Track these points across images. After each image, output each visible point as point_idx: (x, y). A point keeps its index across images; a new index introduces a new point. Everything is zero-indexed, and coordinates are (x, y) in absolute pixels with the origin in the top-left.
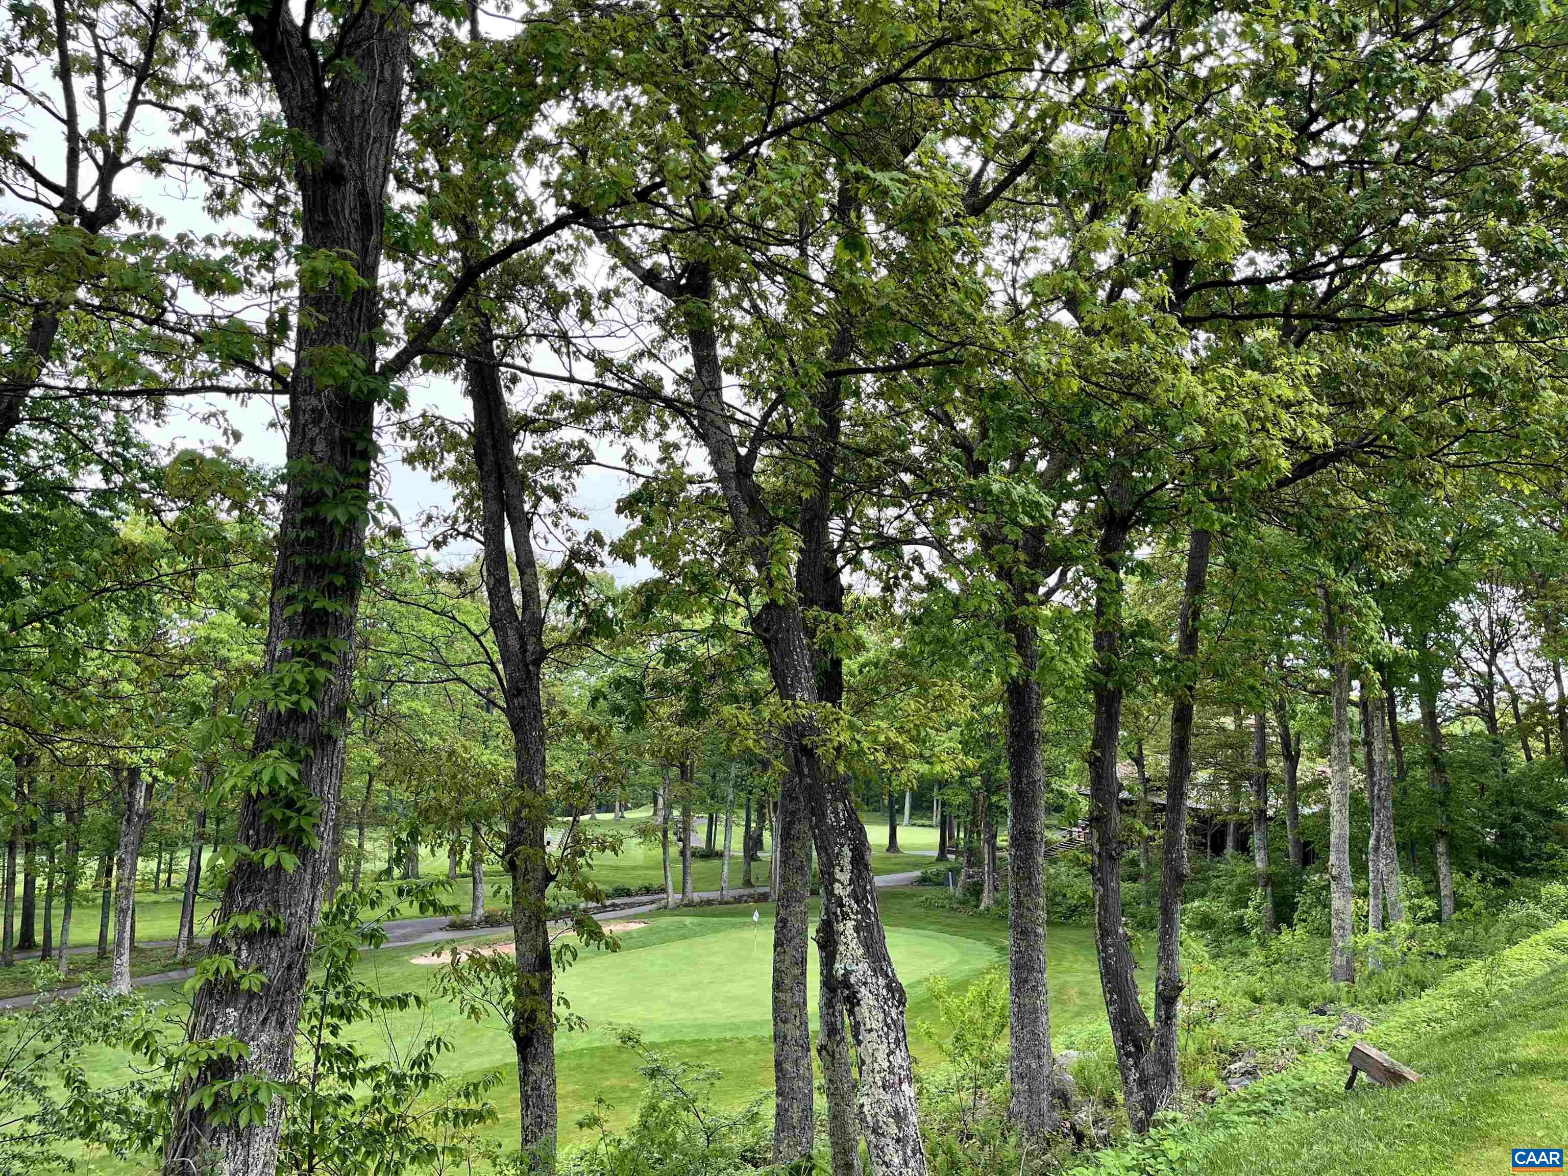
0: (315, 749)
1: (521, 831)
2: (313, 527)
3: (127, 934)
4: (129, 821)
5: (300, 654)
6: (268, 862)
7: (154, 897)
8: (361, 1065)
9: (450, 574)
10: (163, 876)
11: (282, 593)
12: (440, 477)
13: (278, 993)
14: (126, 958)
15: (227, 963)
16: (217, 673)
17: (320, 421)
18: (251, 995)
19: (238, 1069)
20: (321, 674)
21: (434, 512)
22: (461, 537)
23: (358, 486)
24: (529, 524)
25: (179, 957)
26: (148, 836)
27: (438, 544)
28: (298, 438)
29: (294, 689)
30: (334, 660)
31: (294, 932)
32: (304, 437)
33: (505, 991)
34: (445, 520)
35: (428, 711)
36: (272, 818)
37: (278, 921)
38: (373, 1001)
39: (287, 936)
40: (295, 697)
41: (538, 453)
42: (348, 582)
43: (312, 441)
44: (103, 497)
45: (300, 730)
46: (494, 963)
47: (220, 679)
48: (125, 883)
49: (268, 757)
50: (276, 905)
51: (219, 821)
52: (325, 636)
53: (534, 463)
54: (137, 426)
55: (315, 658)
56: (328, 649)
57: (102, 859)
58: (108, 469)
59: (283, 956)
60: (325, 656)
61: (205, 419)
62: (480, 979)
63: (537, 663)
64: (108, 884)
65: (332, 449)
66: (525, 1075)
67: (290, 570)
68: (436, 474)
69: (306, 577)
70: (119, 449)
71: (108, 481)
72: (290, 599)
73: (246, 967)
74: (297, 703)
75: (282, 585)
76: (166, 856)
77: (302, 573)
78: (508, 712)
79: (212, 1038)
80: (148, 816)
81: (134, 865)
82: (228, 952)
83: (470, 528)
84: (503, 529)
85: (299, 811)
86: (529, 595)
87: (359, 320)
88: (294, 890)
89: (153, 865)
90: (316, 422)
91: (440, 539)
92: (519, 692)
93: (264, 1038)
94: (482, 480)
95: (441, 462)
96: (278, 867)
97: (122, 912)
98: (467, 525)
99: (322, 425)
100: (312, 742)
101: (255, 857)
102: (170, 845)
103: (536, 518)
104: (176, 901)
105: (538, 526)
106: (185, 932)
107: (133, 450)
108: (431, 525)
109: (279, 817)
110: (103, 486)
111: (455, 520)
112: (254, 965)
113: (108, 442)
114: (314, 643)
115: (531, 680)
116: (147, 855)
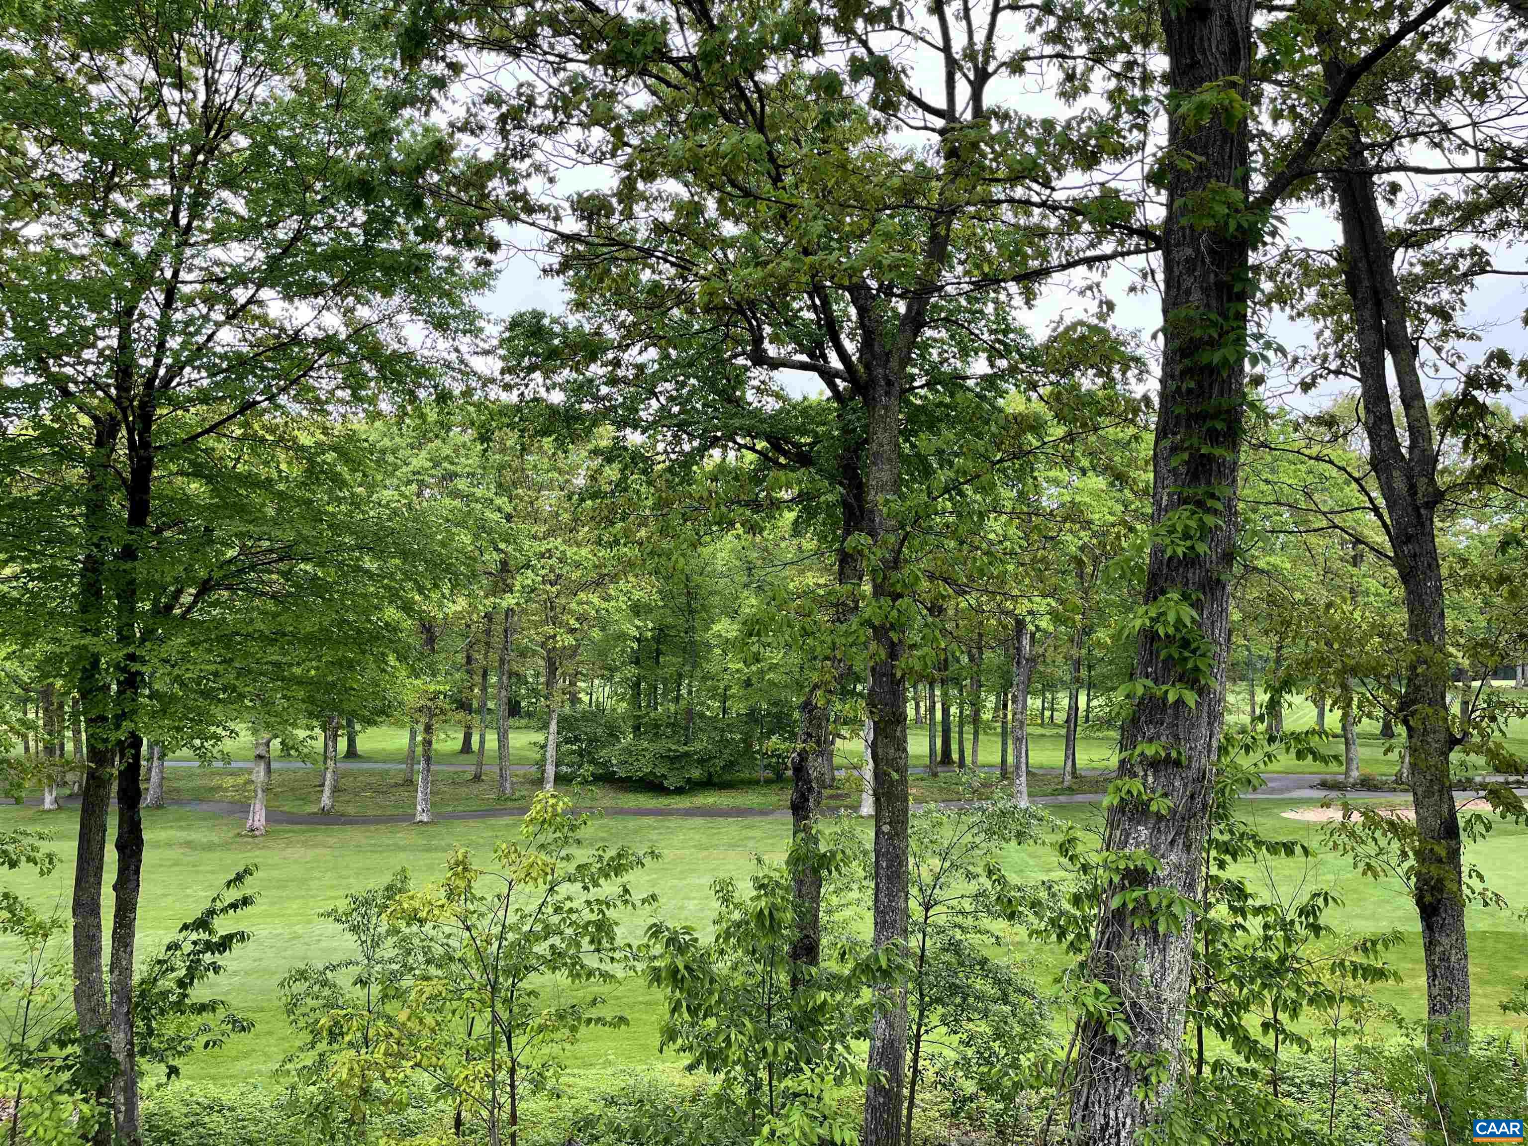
0: (1204, 593)
1: (1418, 689)
2: (1191, 378)
3: (1023, 760)
4: (1018, 663)
5: (1185, 502)
6: (1171, 698)
7: (1039, 731)
8: (1250, 901)
9: (1318, 418)
10: (1047, 714)
11: (1166, 443)
12: (1300, 315)
13: (1183, 819)
14: (1023, 779)
15: (1136, 786)
16: (1082, 534)
17: (1194, 270)
18: (1160, 817)
19: (1151, 881)
20: (1210, 520)
21: (1300, 353)
22: (1332, 376)
23: (1239, 327)
24: (1415, 351)
25: (1066, 784)
26: (1035, 677)
27: (1306, 387)
28: (1174, 292)
29: (1186, 536)
30: (1219, 506)
31: (1195, 765)
32: (1179, 289)
33: (1404, 854)
34: (1314, 359)
35: (1288, 566)
36: (1170, 657)
37: (1179, 753)
38: (1259, 844)
39: (1189, 767)
40: (1189, 543)
41: (1418, 269)
42: (1229, 428)
43: (1188, 292)
44: (989, 381)
45: (1190, 575)
46: (1391, 823)
47: (1086, 539)
48: (1019, 716)
49: (1168, 599)
50: (1177, 738)
51: (1090, 668)
52: (1209, 483)
53: (1416, 283)
54: (1013, 313)
55: (1200, 504)
56: (1212, 496)
57: (998, 697)
58: (993, 354)
59: (1185, 786)
60: (1210, 503)
61: (1082, 293)
62: (1374, 839)
63: (1431, 506)
64: (1006, 715)
65: (1208, 296)
66: (1430, 946)
67: (1172, 423)
68: (1294, 313)
69: (1189, 426)
70: (1001, 337)
71: (992, 366)
72: (1174, 449)
73: (1153, 791)
74: (1192, 548)
75: (1165, 436)
76: (1049, 696)
77: (1183, 422)
78: (1396, 562)
79: (1127, 850)
80: (1032, 660)
81: (1025, 701)
82: (1135, 775)
83: (1343, 365)
84: (1383, 360)
85: (1194, 652)
86: (1419, 430)
87: (1230, 157)
88: (1192, 726)
89: (1038, 703)
90: (1191, 271)
91: (1308, 380)
92: (1409, 539)
93: (1173, 857)
94: (1356, 309)
95: (1301, 297)
96: (1180, 702)
97: (1018, 740)
98: (1339, 362)
99: (1197, 273)
100: (1202, 587)
101: (1158, 691)
102: (1050, 686)
103: (1422, 343)
104: (1059, 736)
105: (1426, 352)
106: (1070, 763)
107: (1011, 336)
108: (1297, 367)
109: (1176, 656)
110: (989, 371)
111: (1325, 358)
112: (1159, 791)
113: (991, 332)
114: (1201, 490)
115: (1423, 525)
116: (1034, 694)
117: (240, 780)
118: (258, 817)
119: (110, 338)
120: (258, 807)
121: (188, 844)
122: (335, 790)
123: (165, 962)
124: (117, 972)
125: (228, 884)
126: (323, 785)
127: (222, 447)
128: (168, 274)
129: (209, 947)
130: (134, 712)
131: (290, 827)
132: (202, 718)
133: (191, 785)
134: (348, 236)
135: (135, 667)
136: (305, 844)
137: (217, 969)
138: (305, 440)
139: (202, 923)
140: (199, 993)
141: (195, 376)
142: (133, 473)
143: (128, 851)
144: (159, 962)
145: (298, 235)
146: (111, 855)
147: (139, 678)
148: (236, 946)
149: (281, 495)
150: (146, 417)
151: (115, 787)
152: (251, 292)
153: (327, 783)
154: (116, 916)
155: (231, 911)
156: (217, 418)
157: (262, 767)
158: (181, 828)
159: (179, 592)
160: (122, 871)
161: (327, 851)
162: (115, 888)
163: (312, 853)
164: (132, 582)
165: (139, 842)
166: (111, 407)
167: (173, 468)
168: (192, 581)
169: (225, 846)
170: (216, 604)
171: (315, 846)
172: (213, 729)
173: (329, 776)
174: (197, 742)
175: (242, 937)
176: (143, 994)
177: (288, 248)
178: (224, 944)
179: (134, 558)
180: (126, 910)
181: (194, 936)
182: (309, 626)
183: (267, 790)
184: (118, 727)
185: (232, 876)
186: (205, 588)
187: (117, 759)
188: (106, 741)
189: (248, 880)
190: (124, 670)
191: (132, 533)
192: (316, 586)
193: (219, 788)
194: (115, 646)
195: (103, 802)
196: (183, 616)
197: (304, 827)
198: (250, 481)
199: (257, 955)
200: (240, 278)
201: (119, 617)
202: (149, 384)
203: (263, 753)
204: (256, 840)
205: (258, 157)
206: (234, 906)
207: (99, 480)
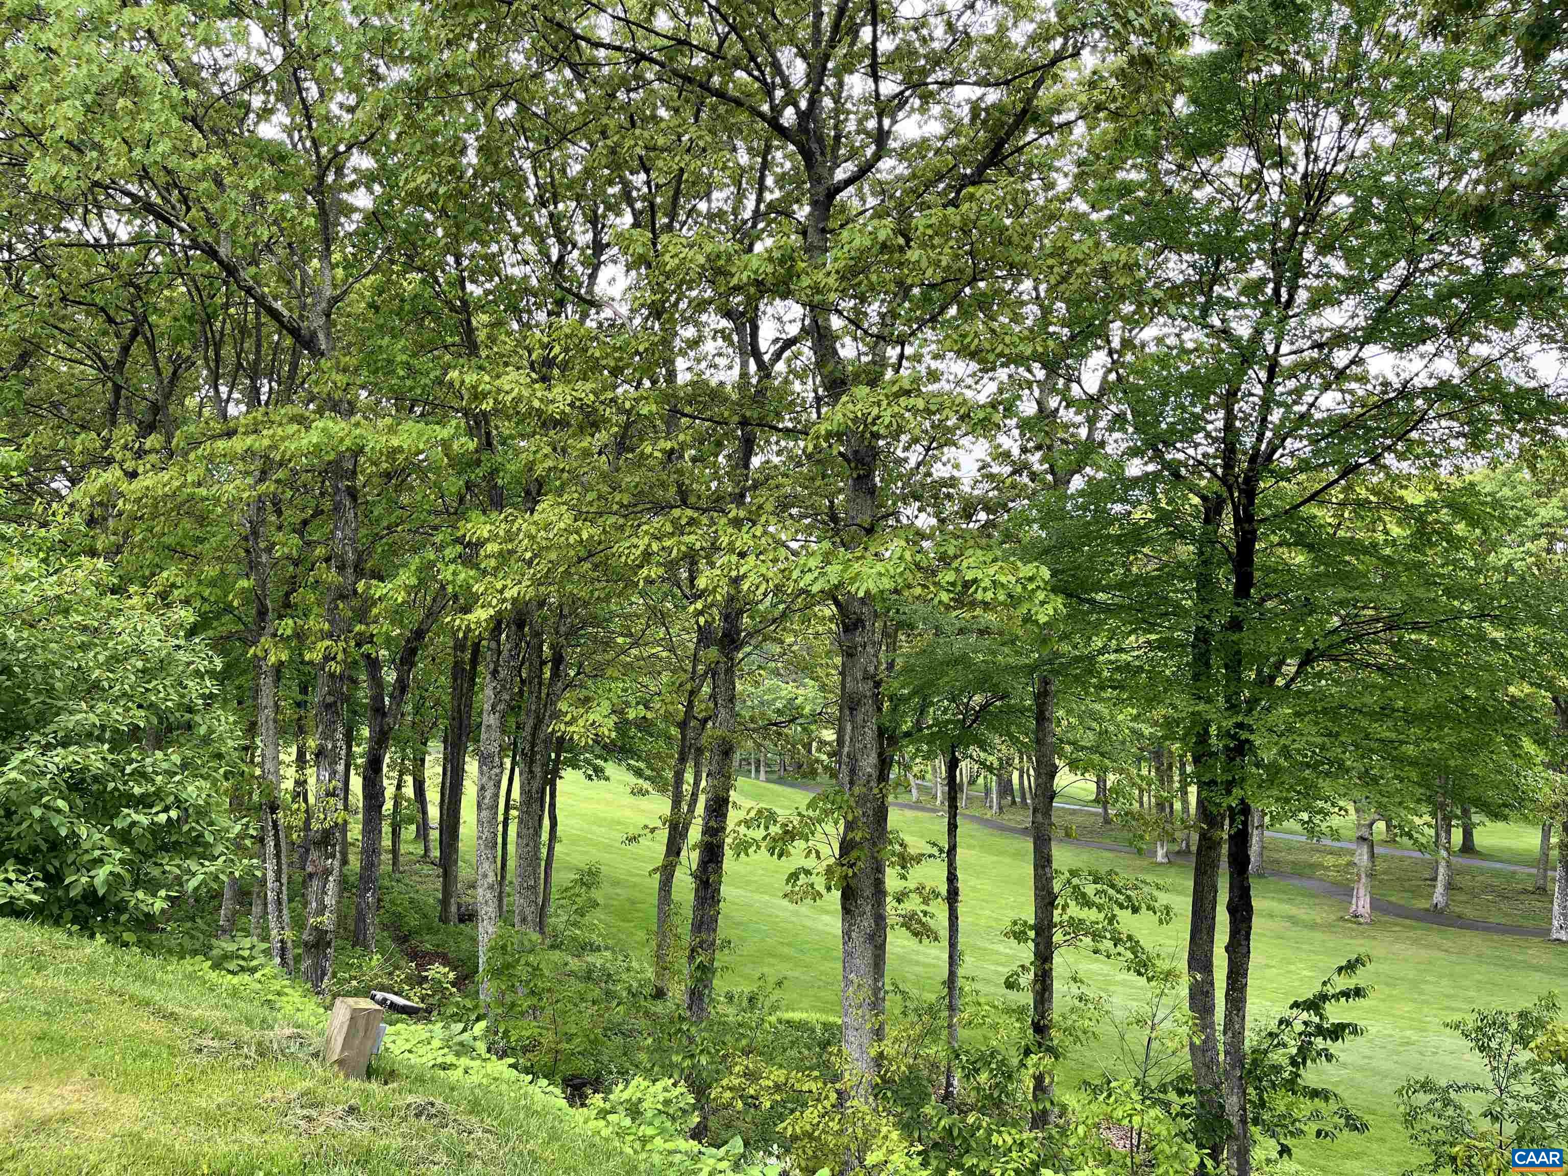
117: (1343, 861)
118: (1362, 903)
119: (1216, 421)
120: (1362, 892)
121: (1293, 920)
122: (1450, 887)
123: (1277, 1035)
124: (1230, 1034)
125: (1340, 969)
126: (1435, 879)
127: (1324, 515)
128: (1271, 350)
129: (1320, 1031)
130: (1243, 780)
131: (1400, 920)
132: (1309, 792)
133: (1291, 858)
134: (1464, 270)
135: (1244, 735)
136: (1416, 942)
137: (1329, 1058)
138: (1413, 497)
139: (1314, 1004)
140: (1311, 1076)
141: (1298, 445)
142: (1238, 547)
143: (1238, 915)
144: (1271, 1034)
145: (1405, 282)
146: (1222, 917)
147: (1247, 746)
148: (1348, 1038)
149: (1388, 561)
150: (1250, 492)
151: (1225, 849)
152: (1353, 353)
153: (1440, 878)
154: (1228, 978)
155: (1343, 1000)
156: (1318, 487)
157: (1365, 849)
158: (1281, 901)
159: (1282, 662)
160: (1234, 933)
161: (1442, 955)
162: (1227, 949)
163: (1424, 953)
164: (1238, 652)
165: (1249, 909)
166: (1217, 486)
167: (1275, 539)
168: (1294, 653)
169: (1327, 927)
170: (1320, 675)
171: (1427, 947)
172: (1320, 804)
173: (1442, 870)
174: (1305, 816)
175: (1355, 1030)
176: (1255, 1062)
177: (1392, 299)
178: (1337, 1032)
179: (1241, 629)
180: (1238, 974)
181: (1305, 1016)
182: (1422, 703)
183: (1371, 876)
184: (1229, 792)
185: (1344, 963)
186: (1307, 659)
187: (1227, 822)
188: (1220, 805)
189: (1360, 971)
190: (1234, 737)
191: (1239, 605)
192: (1428, 658)
193: (1320, 866)
194: (1226, 714)
195: (1214, 866)
196: (1287, 686)
197: (1414, 923)
198: (1353, 546)
199: (1368, 1053)
200: (1340, 338)
201: (1227, 686)
202: (1253, 460)
203: (1367, 835)
204: (1361, 928)
205: (1363, 211)
206: (1346, 994)
207: (1207, 555)
